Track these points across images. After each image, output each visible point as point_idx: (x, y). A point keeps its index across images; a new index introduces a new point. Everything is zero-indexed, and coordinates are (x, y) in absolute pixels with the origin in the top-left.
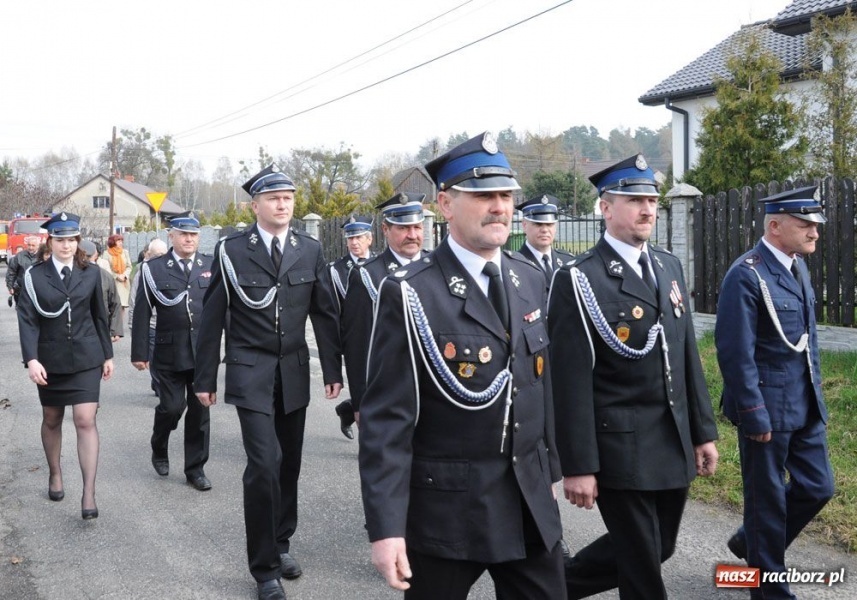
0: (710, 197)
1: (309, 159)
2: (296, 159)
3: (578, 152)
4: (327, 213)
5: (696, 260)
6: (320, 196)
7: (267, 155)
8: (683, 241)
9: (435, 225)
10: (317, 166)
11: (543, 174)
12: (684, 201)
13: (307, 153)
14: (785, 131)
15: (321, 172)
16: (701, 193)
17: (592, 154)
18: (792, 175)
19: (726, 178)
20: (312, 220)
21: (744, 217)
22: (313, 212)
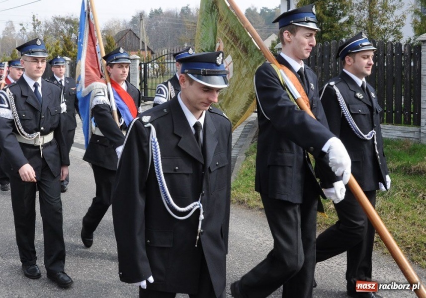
1: (64, 23)
2: (55, 23)
4: (74, 57)
6: (70, 46)
7: (37, 20)
9: (140, 64)
10: (69, 27)
13: (63, 19)
14: (341, 12)
15: (71, 31)
18: (345, 37)
21: (318, 61)
22: (65, 56)
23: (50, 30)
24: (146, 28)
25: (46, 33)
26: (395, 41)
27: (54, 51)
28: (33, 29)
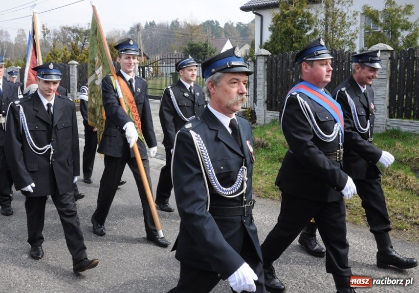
0: (275, 56)
1: (71, 32)
2: (63, 32)
3: (209, 33)
4: (81, 60)
5: (268, 86)
6: (77, 51)
7: (47, 29)
8: (262, 76)
9: (139, 67)
10: (75, 36)
11: (193, 43)
12: (263, 58)
13: (70, 29)
14: (308, 26)
15: (77, 39)
16: (271, 54)
17: (216, 34)
19: (282, 47)
20: (74, 64)
21: (290, 66)
22: (73, 60)
23: (59, 37)
24: (142, 37)
25: (55, 40)
26: (350, 50)
27: (63, 56)
28: (43, 36)
